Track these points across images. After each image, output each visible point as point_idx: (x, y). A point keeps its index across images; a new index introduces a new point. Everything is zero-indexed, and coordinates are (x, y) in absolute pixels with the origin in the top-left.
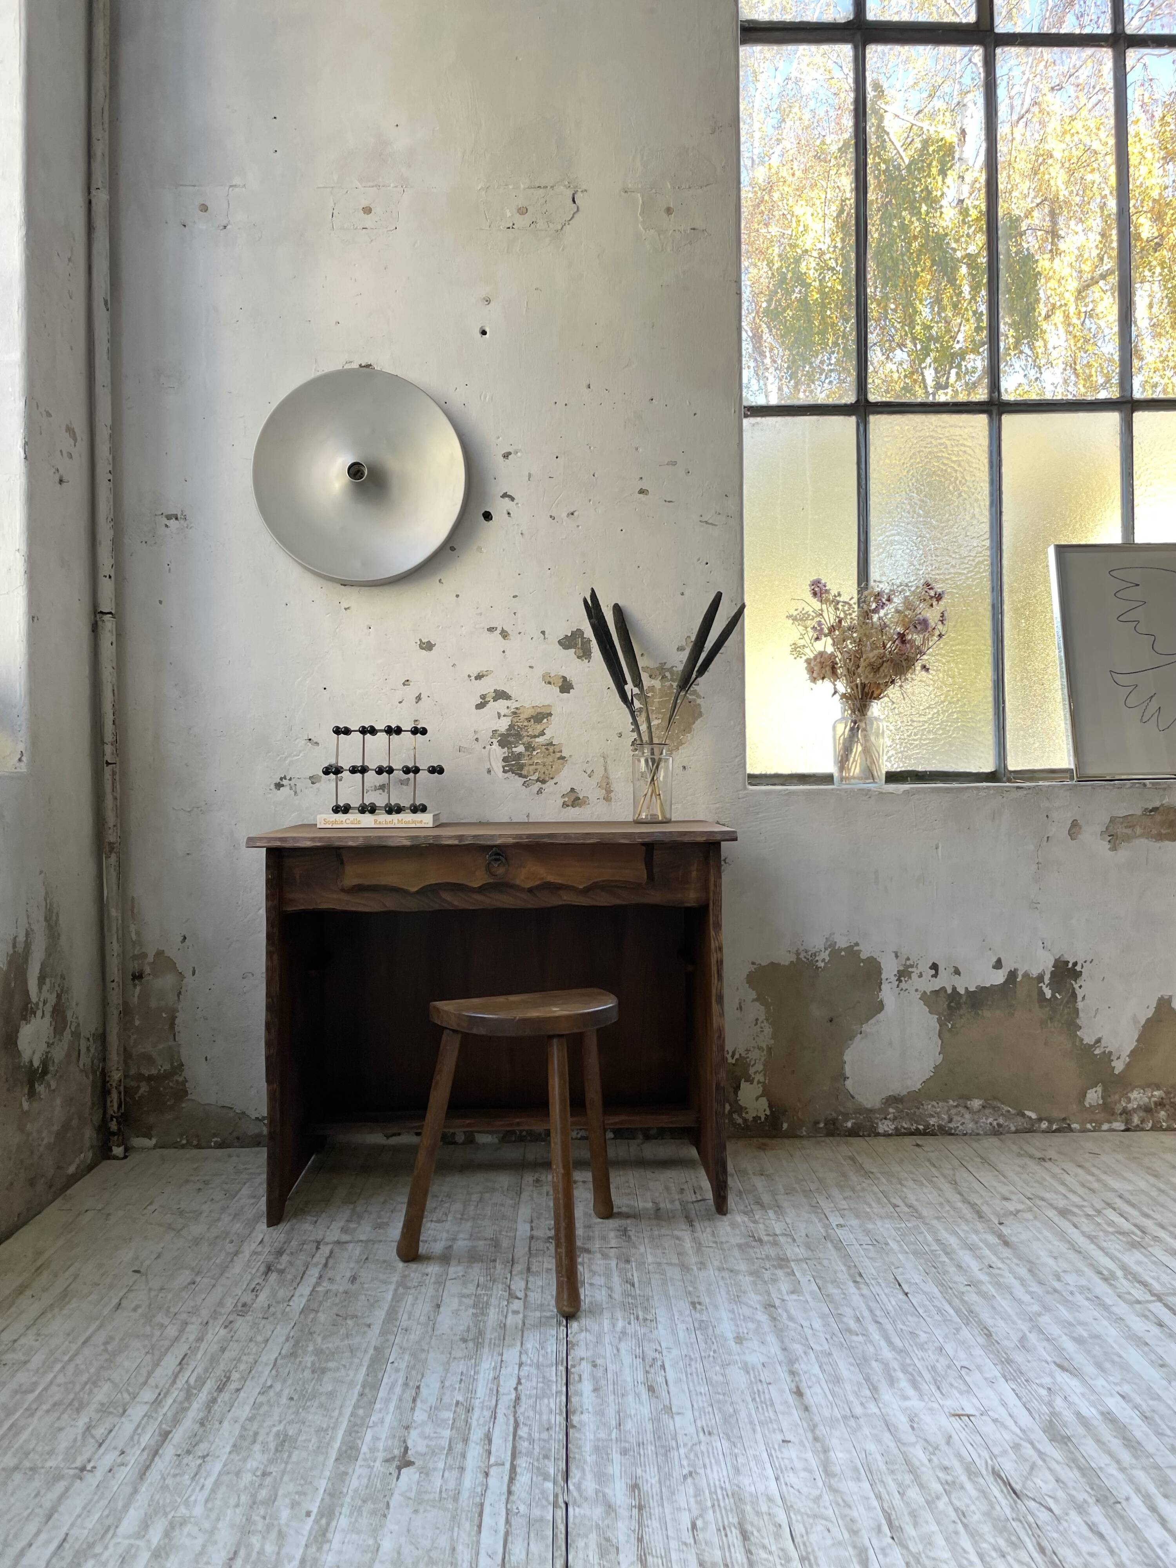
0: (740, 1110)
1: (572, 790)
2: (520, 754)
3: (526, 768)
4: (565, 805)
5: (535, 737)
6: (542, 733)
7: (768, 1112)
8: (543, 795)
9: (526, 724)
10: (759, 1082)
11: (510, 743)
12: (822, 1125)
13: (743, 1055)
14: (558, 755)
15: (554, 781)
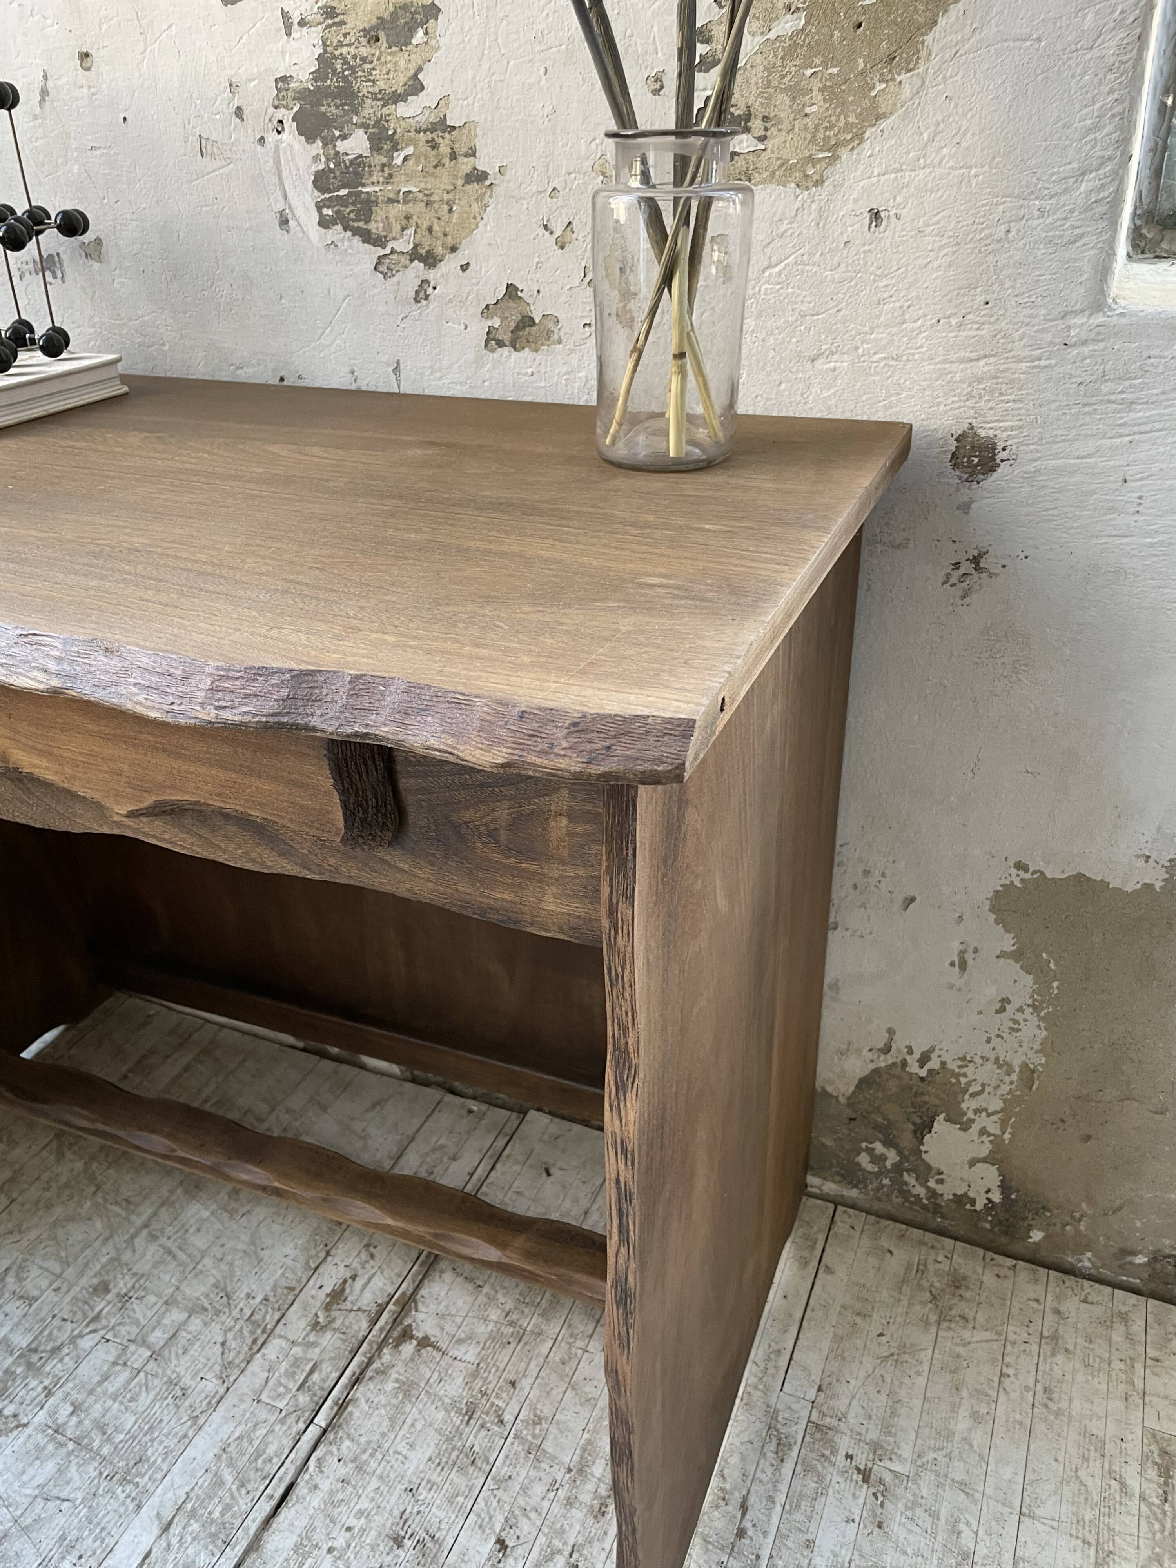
0: (924, 1171)
1: (512, 291)
2: (359, 161)
3: (380, 213)
4: (492, 340)
5: (396, 98)
6: (415, 87)
7: (996, 1197)
8: (433, 304)
9: (364, 51)
10: (983, 1132)
11: (328, 122)
12: (1140, 1260)
13: (953, 1066)
14: (466, 165)
15: (460, 258)
